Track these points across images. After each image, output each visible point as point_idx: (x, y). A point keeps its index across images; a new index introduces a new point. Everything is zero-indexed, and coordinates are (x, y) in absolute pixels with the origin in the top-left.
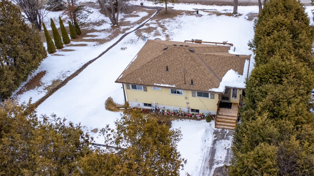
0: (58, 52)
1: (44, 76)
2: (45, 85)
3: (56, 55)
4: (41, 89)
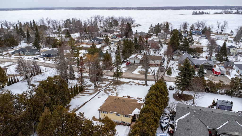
0: (74, 98)
1: (70, 107)
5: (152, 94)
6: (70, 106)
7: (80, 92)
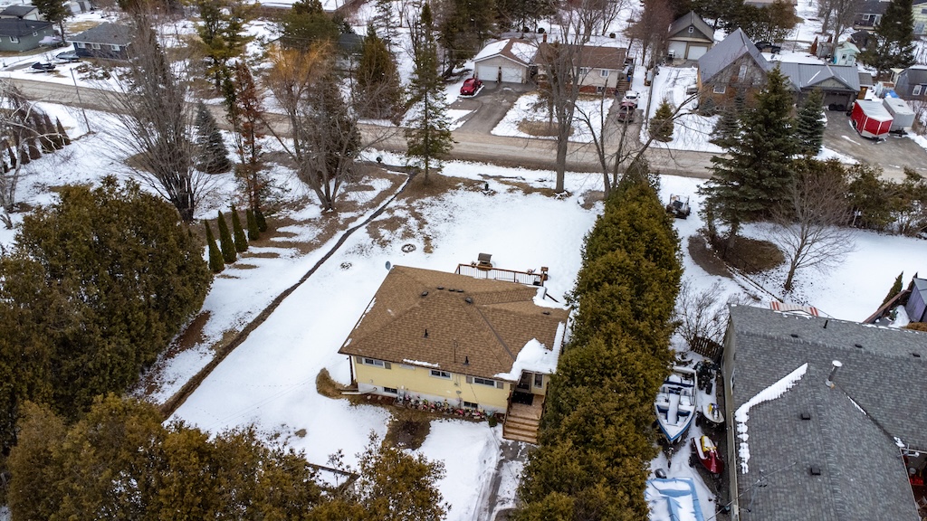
0: (228, 271)
1: (208, 322)
2: (211, 341)
3: (224, 276)
4: (204, 347)
5: (612, 268)
6: (207, 316)
7: (255, 238)
